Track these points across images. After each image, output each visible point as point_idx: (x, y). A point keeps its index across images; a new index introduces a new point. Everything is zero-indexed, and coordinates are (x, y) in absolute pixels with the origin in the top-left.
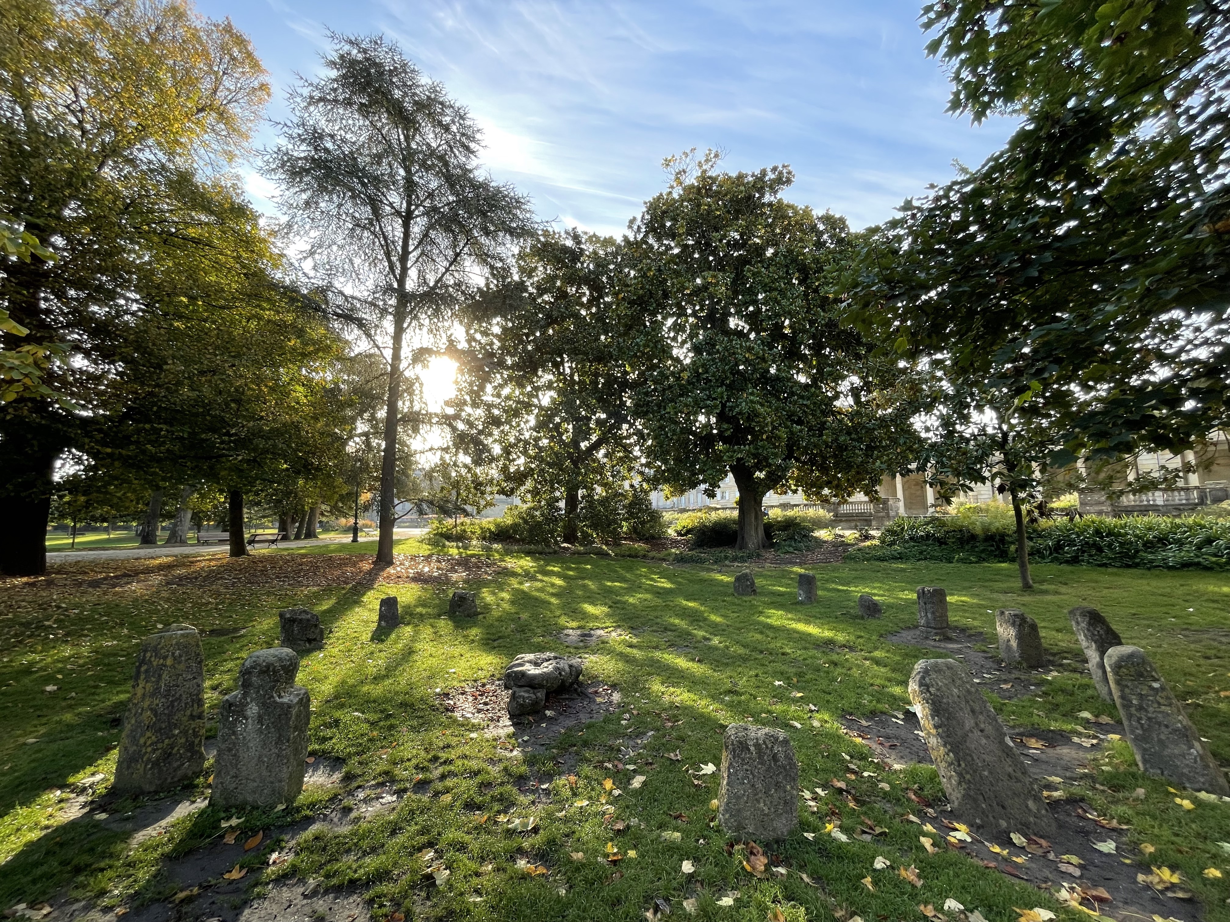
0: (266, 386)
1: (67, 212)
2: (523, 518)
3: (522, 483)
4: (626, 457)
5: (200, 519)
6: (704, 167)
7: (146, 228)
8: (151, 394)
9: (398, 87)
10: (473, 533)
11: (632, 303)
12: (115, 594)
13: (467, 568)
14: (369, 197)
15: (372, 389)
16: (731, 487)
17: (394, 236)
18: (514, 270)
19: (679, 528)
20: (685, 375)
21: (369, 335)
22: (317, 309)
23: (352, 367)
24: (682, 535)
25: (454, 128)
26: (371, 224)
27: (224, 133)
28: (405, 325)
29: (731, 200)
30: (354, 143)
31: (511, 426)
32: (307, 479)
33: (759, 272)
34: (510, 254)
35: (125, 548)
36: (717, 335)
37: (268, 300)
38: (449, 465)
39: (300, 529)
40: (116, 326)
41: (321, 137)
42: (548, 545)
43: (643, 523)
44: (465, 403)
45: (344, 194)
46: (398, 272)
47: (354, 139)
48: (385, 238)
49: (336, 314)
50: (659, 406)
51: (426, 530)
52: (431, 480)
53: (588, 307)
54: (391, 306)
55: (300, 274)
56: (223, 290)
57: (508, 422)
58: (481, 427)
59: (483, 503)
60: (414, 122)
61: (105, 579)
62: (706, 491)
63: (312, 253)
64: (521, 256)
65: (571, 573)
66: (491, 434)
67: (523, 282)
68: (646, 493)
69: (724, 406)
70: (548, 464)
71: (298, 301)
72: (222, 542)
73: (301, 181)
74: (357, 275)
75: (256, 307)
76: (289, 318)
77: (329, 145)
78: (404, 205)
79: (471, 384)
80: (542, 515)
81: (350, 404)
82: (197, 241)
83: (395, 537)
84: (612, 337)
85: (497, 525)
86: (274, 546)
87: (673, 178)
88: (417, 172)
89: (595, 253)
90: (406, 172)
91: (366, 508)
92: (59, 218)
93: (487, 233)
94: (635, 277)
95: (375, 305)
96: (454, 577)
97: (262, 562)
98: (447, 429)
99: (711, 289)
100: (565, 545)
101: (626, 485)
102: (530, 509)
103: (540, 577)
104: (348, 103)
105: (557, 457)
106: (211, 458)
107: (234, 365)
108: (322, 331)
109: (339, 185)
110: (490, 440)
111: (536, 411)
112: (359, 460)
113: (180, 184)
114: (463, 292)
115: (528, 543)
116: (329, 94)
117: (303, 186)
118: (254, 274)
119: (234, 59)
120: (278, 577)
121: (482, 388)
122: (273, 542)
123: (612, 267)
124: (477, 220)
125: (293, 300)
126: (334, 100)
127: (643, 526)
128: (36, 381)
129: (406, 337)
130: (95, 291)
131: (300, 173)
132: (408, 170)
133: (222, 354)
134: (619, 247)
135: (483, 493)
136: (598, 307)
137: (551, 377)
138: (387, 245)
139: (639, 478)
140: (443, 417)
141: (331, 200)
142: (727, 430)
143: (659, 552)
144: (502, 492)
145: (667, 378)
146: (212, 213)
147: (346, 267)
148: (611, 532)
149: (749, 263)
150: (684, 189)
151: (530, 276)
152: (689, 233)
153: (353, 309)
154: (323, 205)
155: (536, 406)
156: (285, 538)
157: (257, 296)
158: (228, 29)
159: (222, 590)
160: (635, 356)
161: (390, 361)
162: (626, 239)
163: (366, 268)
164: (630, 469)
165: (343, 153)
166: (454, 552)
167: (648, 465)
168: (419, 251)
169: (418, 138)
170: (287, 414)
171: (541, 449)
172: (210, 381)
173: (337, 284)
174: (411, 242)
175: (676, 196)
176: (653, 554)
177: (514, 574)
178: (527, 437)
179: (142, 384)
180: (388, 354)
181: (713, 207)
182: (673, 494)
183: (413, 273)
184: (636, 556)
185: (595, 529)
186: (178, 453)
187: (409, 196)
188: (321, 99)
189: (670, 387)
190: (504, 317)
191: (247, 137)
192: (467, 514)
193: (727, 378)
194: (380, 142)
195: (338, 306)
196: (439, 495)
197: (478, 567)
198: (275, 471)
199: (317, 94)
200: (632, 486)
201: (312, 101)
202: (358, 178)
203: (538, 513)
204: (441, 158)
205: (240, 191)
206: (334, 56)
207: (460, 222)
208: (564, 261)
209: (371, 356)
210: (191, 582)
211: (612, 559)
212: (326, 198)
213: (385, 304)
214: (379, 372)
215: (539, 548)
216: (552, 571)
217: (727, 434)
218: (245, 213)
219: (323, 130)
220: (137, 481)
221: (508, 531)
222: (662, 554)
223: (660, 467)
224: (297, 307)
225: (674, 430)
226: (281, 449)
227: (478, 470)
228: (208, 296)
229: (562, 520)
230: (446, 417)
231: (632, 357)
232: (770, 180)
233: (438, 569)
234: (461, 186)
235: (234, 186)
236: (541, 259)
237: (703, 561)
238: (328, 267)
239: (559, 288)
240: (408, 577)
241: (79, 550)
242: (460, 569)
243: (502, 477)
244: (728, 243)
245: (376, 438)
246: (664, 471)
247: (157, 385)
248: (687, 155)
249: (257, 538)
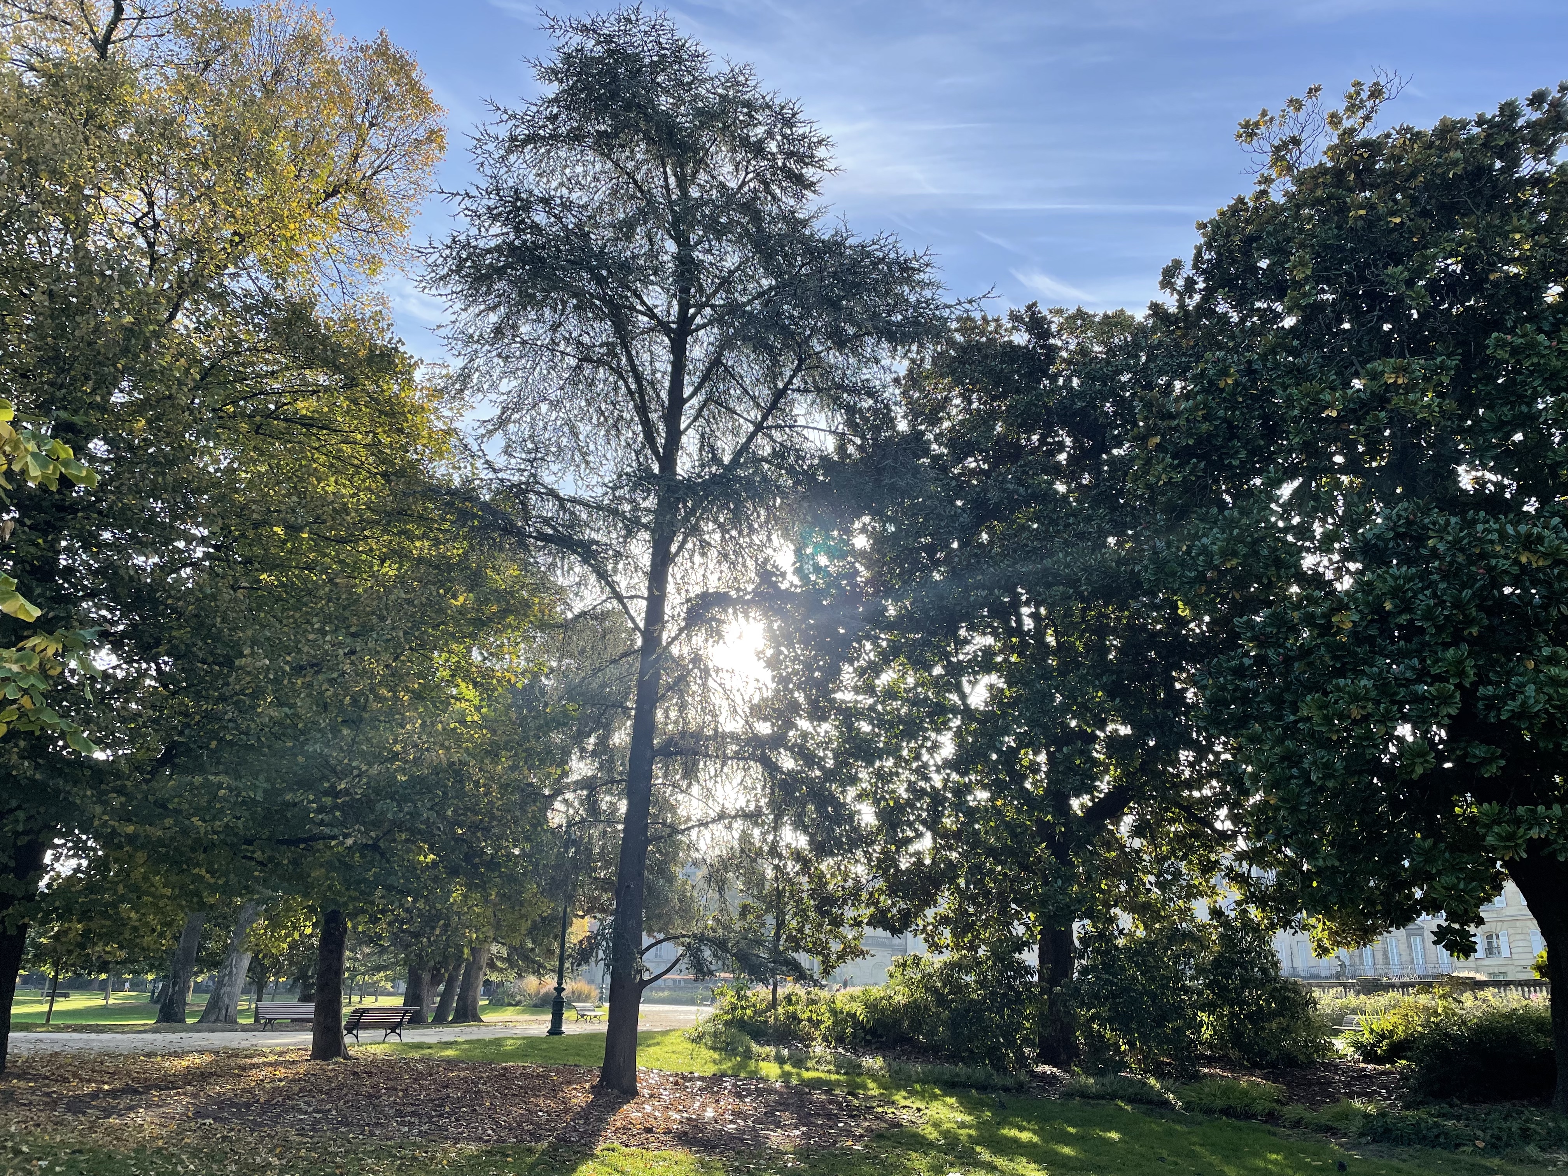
0: (407, 690)
1: (117, 398)
2: (935, 991)
3: (930, 900)
4: (1194, 835)
5: (264, 970)
6: (1347, 124)
7: (230, 409)
8: (209, 716)
9: (667, 92)
10: (816, 1024)
11: (1183, 455)
12: (109, 1131)
13: (804, 1119)
14: (609, 302)
15: (603, 686)
16: (1513, 920)
17: (654, 372)
18: (898, 412)
19: (1367, 1038)
20: (1346, 621)
21: (602, 575)
22: (509, 529)
23: (566, 643)
24: (1379, 1060)
25: (772, 147)
26: (612, 353)
27: (363, 226)
28: (674, 548)
29: (1427, 186)
30: (584, 207)
31: (899, 758)
32: (470, 886)
33: (1532, 345)
34: (889, 378)
35: (132, 1030)
36: (1427, 512)
37: (422, 519)
38: (759, 853)
39: (446, 997)
40: (168, 589)
41: (527, 207)
42: (999, 1064)
43: (1258, 1017)
44: (794, 707)
45: (564, 303)
46: (661, 441)
47: (585, 199)
48: (638, 378)
49: (542, 536)
50: (1278, 701)
51: (709, 1011)
52: (721, 890)
53: (1070, 473)
54: (649, 511)
55: (479, 463)
56: (345, 509)
57: (893, 751)
58: (830, 763)
59: (836, 947)
60: (695, 148)
61: (94, 1096)
62: (1441, 935)
63: (502, 423)
64: (914, 378)
65: (1067, 1150)
66: (854, 780)
67: (917, 436)
68: (1260, 933)
69: (1469, 695)
70: (991, 852)
71: (475, 516)
72: (298, 1023)
73: (489, 292)
74: (584, 454)
75: (400, 533)
76: (455, 551)
77: (540, 217)
78: (675, 308)
79: (809, 666)
80: (982, 983)
81: (560, 722)
82: (307, 423)
83: (642, 1027)
84: (1135, 537)
85: (872, 1007)
86: (394, 1038)
87: (1268, 159)
88: (700, 242)
89: (1083, 351)
90: (679, 245)
91: (584, 954)
92: (104, 407)
93: (840, 341)
94: (1187, 396)
95: (615, 513)
96: (775, 1138)
97: (370, 1074)
98: (756, 770)
99: (1396, 401)
100: (1047, 1069)
101: (1201, 909)
102: (951, 966)
103: (986, 1156)
104: (575, 137)
105: (1014, 835)
106: (296, 842)
107: (353, 652)
108: (514, 571)
109: (555, 289)
110: (852, 792)
111: (956, 723)
112: (574, 843)
113: (290, 325)
114: (791, 470)
115: (953, 1058)
116: (544, 127)
117: (492, 299)
118: (401, 473)
119: (387, 98)
120: (399, 1113)
121: (834, 673)
122: (394, 1027)
123: (1125, 378)
124: (820, 320)
125: (464, 516)
126: (551, 137)
127: (1258, 1029)
128: (39, 699)
129: (674, 574)
130: (144, 529)
131: (488, 277)
132: (682, 241)
133: (336, 631)
134: (1142, 329)
135: (837, 922)
136: (1096, 471)
137: (989, 640)
138: (641, 390)
139: (1236, 893)
140: (748, 741)
141: (539, 320)
142: (1486, 761)
143: (1315, 1105)
144: (880, 920)
145: (1294, 630)
146: (337, 369)
147: (564, 441)
148: (1167, 1040)
149: (1498, 325)
150: (1299, 181)
151: (933, 420)
152: (1322, 276)
153: (574, 523)
154: (525, 329)
155: (954, 710)
156: (417, 1020)
157: (402, 514)
158: (382, 51)
159: (294, 1137)
160: (1201, 578)
161: (642, 625)
162: (1156, 310)
163: (601, 441)
164: (1209, 867)
165: (565, 228)
166: (771, 1070)
167: (1254, 856)
168: (701, 397)
169: (702, 177)
170: (442, 746)
171: (971, 813)
172: (310, 685)
173: (547, 478)
174: (687, 379)
175: (1277, 196)
176: (1295, 1110)
177: (918, 1143)
178: (939, 784)
179: (198, 697)
180: (639, 609)
181: (1381, 208)
182: (1339, 938)
183: (690, 441)
184: (1248, 1115)
185: (1125, 1030)
186: (241, 830)
187: (685, 291)
188: (530, 139)
189: (1305, 652)
190: (878, 514)
191: (403, 227)
192: (801, 976)
193: (1469, 622)
194: (633, 197)
195: (547, 521)
196: (737, 926)
197: (829, 1116)
198: (412, 868)
199: (522, 131)
200: (1216, 913)
201: (515, 144)
202: (591, 270)
203: (970, 979)
204: (749, 208)
205: (384, 324)
206: (555, 60)
207: (785, 328)
208: (1009, 379)
209: (605, 615)
210: (239, 1115)
211: (1179, 1119)
212: (532, 315)
213: (636, 508)
214: (621, 650)
215: (979, 1072)
216: (1015, 1140)
217: (1491, 771)
218: (391, 363)
219: (531, 193)
220: (168, 892)
221: (898, 1023)
222: (1325, 1113)
223: (1295, 865)
224: (472, 528)
225: (1328, 765)
226: (426, 822)
227: (826, 865)
228: (318, 521)
229: (1032, 998)
230: (756, 741)
231: (1192, 582)
232: (1529, 125)
233: (737, 1114)
234: (785, 256)
235: (377, 317)
236: (958, 382)
237: (1454, 1143)
238: (530, 446)
239: (1000, 438)
240: (668, 1132)
241: (58, 1029)
242: (787, 1118)
243: (880, 883)
244: (1433, 287)
245: (609, 792)
246: (1308, 877)
247: (223, 699)
248: (1297, 105)
249: (367, 1018)
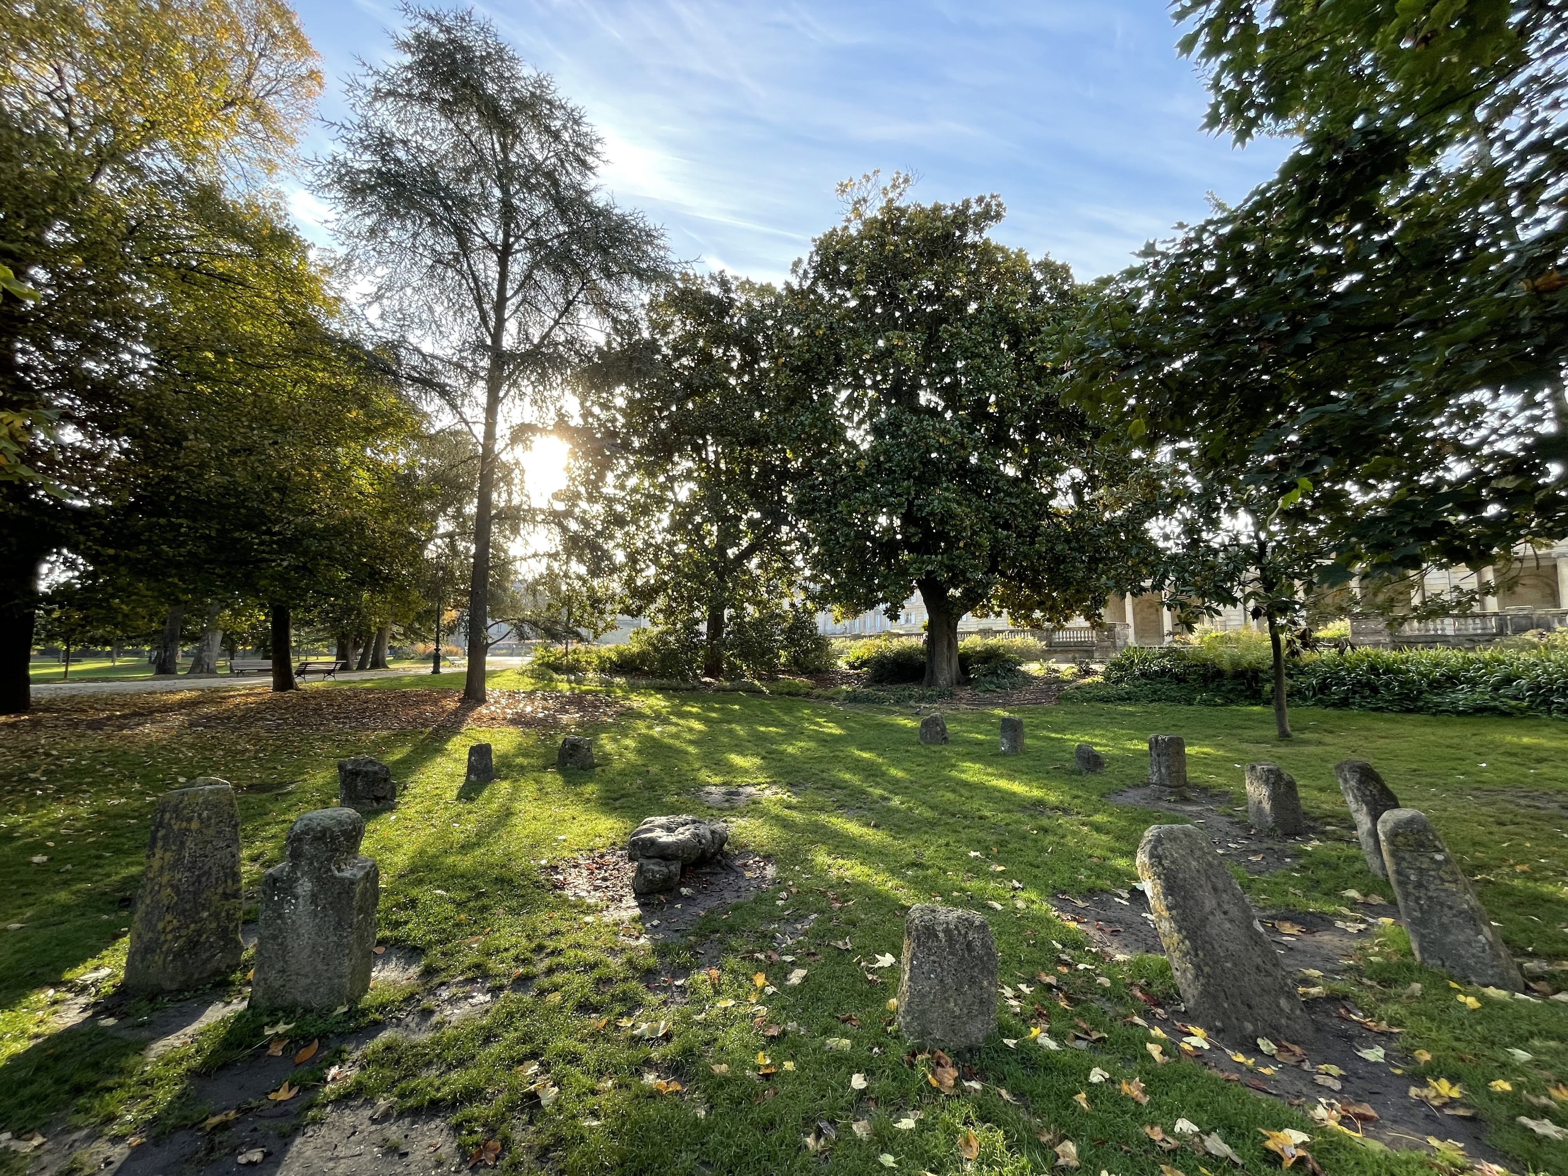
0: (319, 470)
1: (50, 236)
2: (653, 645)
3: (652, 600)
4: (786, 568)
5: (234, 643)
6: (890, 195)
7: (158, 259)
8: (167, 479)
9: (492, 80)
10: (589, 663)
11: (795, 370)
12: (123, 738)
13: (581, 708)
14: (454, 224)
15: (458, 476)
16: (918, 608)
17: (486, 277)
18: (644, 325)
19: (852, 659)
20: (863, 464)
21: (454, 407)
22: (387, 371)
23: (432, 448)
24: (855, 668)
25: (566, 136)
26: (457, 260)
27: (260, 135)
28: (501, 394)
29: (924, 239)
30: (434, 152)
31: (639, 527)
32: (373, 592)
33: (959, 333)
34: (638, 303)
35: (135, 680)
36: (903, 413)
37: (321, 357)
38: (557, 575)
39: (364, 656)
40: (120, 389)
41: (390, 143)
42: (685, 679)
43: (807, 652)
44: (578, 496)
45: (421, 220)
46: (492, 324)
47: (434, 147)
48: (476, 279)
49: (409, 377)
50: (828, 503)
51: (528, 659)
52: (534, 595)
53: (739, 374)
54: (483, 368)
55: (363, 324)
56: (261, 344)
57: (635, 522)
58: (599, 528)
59: (601, 625)
60: (513, 126)
61: (109, 718)
62: (887, 612)
63: (378, 297)
64: (653, 306)
65: (714, 715)
66: (612, 537)
67: (655, 341)
68: (811, 614)
69: (911, 503)
70: (686, 576)
71: (361, 359)
72: (262, 672)
73: (363, 202)
74: (438, 326)
75: (305, 366)
76: (349, 382)
77: (401, 154)
78: (501, 236)
79: (587, 472)
80: (677, 641)
81: (430, 496)
82: (225, 279)
83: (488, 668)
84: (769, 414)
85: (620, 654)
86: (330, 679)
87: (850, 208)
88: (517, 193)
89: (748, 304)
90: (503, 192)
91: (451, 630)
92: (40, 243)
93: (609, 275)
94: (799, 336)
95: (463, 368)
96: (565, 718)
97: (315, 698)
98: (556, 530)
99: (897, 354)
100: (707, 679)
101: (786, 603)
102: (662, 633)
103: (674, 719)
104: (426, 99)
105: (698, 567)
106: (247, 563)
107: (276, 443)
108: (392, 399)
109: (414, 208)
110: (612, 544)
111: (671, 508)
112: (442, 568)
113: (202, 202)
114: (577, 353)
115: (662, 676)
116: (401, 86)
117: (367, 208)
118: (302, 323)
119: (274, 36)
120: (335, 718)
121: (601, 477)
122: (329, 672)
123: (770, 323)
124: (596, 259)
125: (354, 359)
126: (407, 95)
127: (806, 656)
128: (13, 459)
129: (502, 410)
130: (91, 342)
131: (362, 191)
132: (505, 190)
133: (260, 428)
134: (779, 297)
135: (602, 612)
136: (751, 374)
137: (690, 464)
138: (478, 288)
139: (802, 595)
140: (550, 514)
141: (404, 228)
142: (914, 535)
143: (826, 688)
144: (626, 611)
145: (840, 467)
146: (245, 240)
147: (424, 317)
148: (765, 663)
149: (946, 321)
150: (864, 223)
151: (664, 333)
152: (870, 280)
153: (433, 372)
154: (392, 233)
155: (670, 501)
156: (345, 668)
157: (307, 352)
159: (263, 734)
160: (799, 438)
161: (481, 440)
162: (788, 287)
163: (450, 319)
164: (791, 584)
165: (419, 165)
166: (564, 687)
167: (813, 579)
168: (519, 297)
169: (518, 148)
170: (347, 507)
171: (676, 556)
172: (245, 463)
173: (412, 339)
174: (509, 285)
175: (853, 232)
176: (818, 691)
177: (641, 716)
178: (659, 541)
179: (155, 466)
180: (479, 430)
181: (901, 248)
182: (844, 615)
183: (511, 326)
184: (797, 694)
185: (746, 660)
186: (203, 556)
187: (507, 225)
188: (390, 93)
189: (843, 479)
190: (630, 385)
191: (293, 141)
192: (581, 639)
193: (915, 469)
194: (469, 152)
195: (414, 368)
196: (545, 614)
197: (595, 707)
198: (332, 581)
199: (385, 86)
200: (792, 605)
201: (378, 95)
202: (440, 199)
203: (672, 639)
204: (549, 175)
205: (282, 213)
206: (408, 36)
207: (573, 260)
208: (708, 315)
209: (456, 433)
210: (223, 724)
211: (767, 698)
212: (398, 224)
213: (475, 366)
214: (468, 455)
215: (674, 683)
216: (690, 712)
217: (914, 540)
218: (289, 242)
219: (393, 135)
220: (149, 593)
221: (634, 661)
222: (830, 692)
223: (829, 581)
224: (360, 367)
225: (847, 535)
226: (340, 552)
227: (596, 583)
228: (242, 351)
229: (702, 647)
230: (555, 514)
231: (794, 440)
232: (974, 214)
233: (544, 708)
234: (575, 213)
235: (275, 207)
236: (679, 311)
237: (881, 701)
238: (400, 316)
239: (702, 349)
240: (504, 719)
241: (74, 681)
242: (572, 709)
243: (627, 592)
244: (920, 295)
245: (463, 540)
246: (834, 587)
247: (175, 468)
248: (868, 179)
249: (309, 668)
